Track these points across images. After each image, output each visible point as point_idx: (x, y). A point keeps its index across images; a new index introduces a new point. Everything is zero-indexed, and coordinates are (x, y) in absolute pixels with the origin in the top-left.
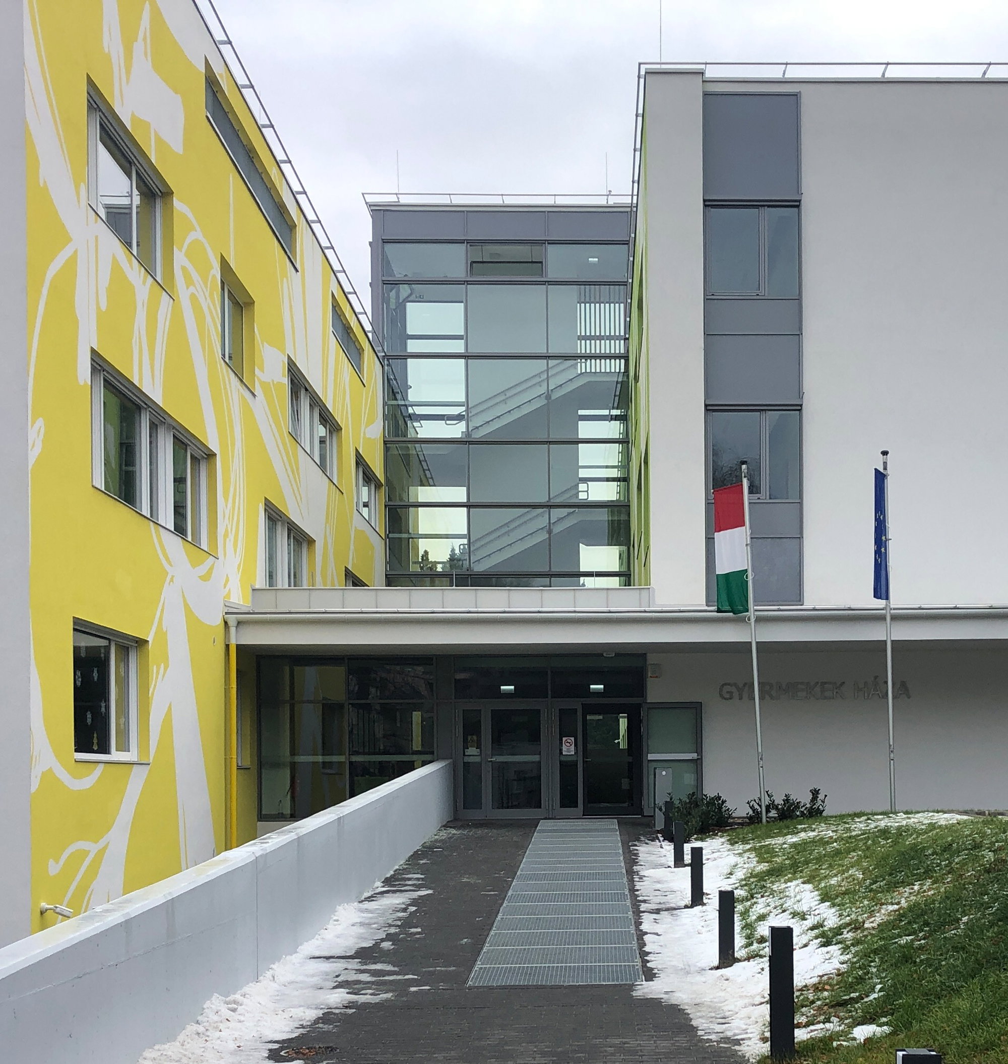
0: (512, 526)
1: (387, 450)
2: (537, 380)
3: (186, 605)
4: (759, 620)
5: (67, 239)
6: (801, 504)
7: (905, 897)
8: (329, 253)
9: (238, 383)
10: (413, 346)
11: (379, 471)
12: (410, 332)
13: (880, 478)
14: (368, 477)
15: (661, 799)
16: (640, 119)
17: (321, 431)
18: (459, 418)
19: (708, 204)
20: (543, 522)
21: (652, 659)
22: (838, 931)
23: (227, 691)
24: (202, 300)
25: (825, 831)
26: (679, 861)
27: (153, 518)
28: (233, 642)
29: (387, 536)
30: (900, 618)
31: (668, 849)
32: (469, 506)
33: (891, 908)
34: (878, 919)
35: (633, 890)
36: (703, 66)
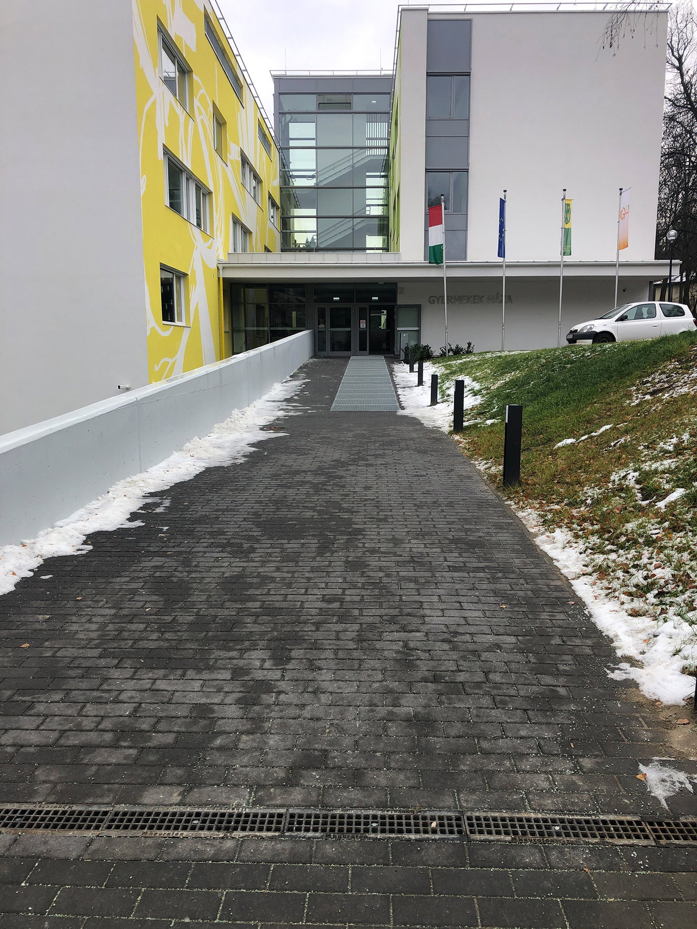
0: (336, 227)
1: (281, 191)
2: (348, 159)
3: (203, 260)
4: (447, 267)
5: (152, 93)
6: (467, 215)
7: (508, 378)
8: (257, 99)
9: (221, 160)
10: (292, 143)
11: (278, 202)
12: (291, 137)
13: (502, 202)
14: (273, 204)
15: (403, 347)
16: (398, 33)
17: (254, 183)
18: (313, 177)
19: (429, 75)
20: (350, 224)
21: (399, 285)
22: (480, 391)
23: (219, 299)
24: (205, 121)
25: (472, 358)
26: (412, 370)
27: (188, 220)
28: (221, 277)
29: (281, 232)
30: (510, 266)
31: (407, 367)
32: (317, 217)
33: (502, 382)
34: (496, 386)
35: (393, 381)
36: (428, 6)
